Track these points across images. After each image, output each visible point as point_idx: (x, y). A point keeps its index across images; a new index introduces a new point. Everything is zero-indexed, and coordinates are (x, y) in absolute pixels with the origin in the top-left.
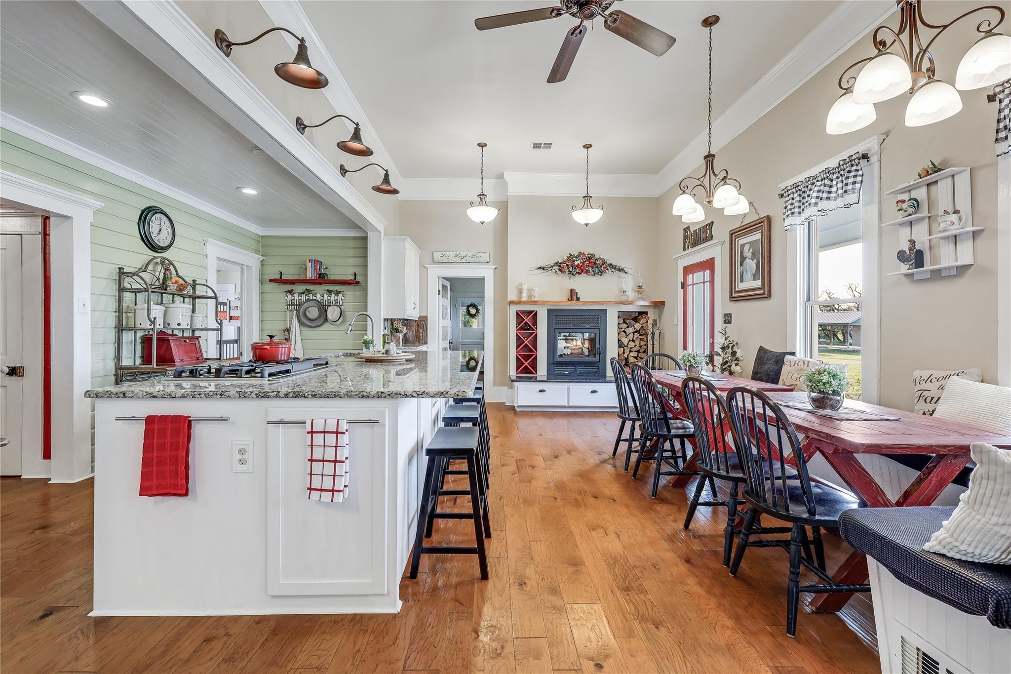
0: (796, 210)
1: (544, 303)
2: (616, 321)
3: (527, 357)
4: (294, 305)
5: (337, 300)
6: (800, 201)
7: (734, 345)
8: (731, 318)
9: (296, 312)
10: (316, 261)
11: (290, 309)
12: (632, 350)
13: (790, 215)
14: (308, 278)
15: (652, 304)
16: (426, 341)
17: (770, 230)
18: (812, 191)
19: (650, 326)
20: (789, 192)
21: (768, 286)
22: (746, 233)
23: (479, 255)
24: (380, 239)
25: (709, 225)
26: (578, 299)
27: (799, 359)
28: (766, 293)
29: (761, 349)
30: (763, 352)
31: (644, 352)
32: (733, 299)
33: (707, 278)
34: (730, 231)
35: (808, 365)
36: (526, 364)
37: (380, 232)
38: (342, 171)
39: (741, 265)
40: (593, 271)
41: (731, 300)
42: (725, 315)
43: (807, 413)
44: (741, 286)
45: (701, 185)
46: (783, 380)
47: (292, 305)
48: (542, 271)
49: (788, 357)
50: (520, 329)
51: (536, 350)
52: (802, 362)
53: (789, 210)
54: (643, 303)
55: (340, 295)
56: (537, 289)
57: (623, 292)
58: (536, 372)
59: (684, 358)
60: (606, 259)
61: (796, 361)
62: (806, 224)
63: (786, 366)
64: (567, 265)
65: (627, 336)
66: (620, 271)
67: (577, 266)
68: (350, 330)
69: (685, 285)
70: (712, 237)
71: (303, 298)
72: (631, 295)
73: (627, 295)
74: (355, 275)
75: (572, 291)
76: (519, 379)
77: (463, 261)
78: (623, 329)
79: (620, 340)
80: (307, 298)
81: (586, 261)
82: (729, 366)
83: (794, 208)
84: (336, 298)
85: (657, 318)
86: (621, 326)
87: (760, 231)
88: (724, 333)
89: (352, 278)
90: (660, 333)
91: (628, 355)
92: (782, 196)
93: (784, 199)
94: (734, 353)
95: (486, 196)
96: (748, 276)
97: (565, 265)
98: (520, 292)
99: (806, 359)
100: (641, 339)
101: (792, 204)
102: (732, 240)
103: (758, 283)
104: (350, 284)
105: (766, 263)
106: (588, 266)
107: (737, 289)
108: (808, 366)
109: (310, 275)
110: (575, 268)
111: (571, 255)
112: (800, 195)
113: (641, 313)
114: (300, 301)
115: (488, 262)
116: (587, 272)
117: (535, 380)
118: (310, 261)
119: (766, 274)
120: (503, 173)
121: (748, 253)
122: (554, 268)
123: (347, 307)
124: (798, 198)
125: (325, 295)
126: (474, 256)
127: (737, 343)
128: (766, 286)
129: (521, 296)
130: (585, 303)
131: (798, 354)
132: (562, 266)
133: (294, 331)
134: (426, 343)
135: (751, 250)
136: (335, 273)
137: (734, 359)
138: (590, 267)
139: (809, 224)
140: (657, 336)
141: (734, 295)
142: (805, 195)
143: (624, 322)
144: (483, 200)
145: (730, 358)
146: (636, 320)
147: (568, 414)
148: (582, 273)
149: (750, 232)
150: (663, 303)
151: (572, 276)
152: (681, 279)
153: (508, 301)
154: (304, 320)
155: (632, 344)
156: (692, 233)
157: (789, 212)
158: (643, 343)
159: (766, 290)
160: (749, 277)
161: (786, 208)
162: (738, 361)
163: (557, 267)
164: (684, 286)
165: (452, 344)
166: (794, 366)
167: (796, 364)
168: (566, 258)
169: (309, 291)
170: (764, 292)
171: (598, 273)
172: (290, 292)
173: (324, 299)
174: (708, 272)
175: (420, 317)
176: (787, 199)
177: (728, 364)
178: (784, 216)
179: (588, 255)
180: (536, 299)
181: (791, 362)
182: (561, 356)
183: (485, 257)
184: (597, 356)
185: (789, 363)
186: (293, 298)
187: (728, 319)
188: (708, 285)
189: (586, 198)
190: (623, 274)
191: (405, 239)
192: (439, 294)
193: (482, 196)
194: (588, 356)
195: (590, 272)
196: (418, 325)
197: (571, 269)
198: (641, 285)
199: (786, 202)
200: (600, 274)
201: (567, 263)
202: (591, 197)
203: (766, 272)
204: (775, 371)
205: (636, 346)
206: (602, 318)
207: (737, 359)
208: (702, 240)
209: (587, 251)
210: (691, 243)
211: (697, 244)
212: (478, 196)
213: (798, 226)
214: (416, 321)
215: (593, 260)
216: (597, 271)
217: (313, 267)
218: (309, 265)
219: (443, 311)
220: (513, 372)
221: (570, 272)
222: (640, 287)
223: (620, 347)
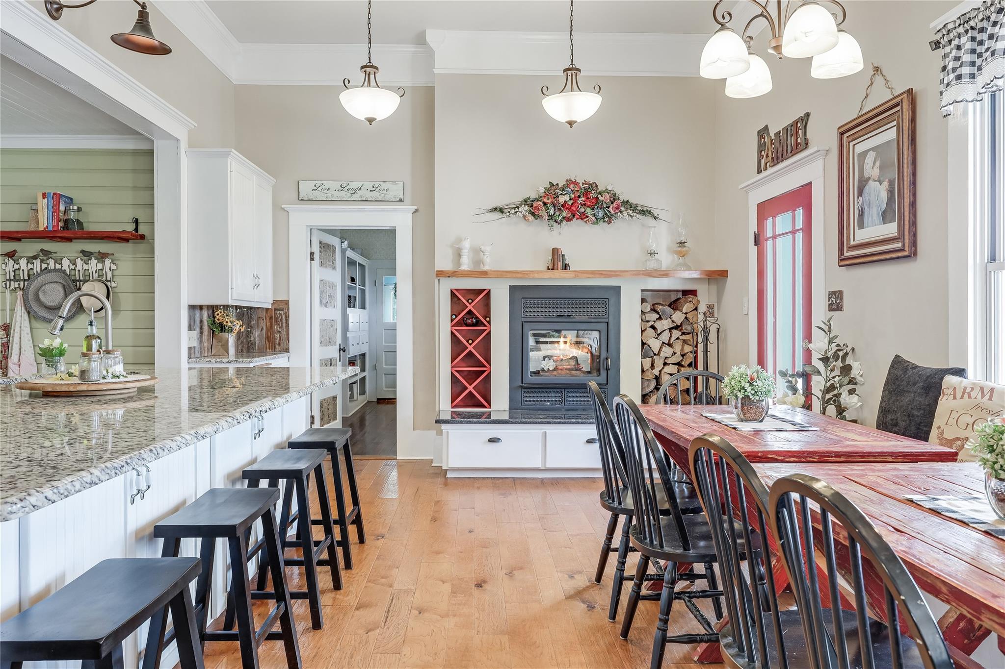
0: (966, 70)
1: (501, 275)
2: (638, 307)
3: (472, 377)
4: (19, 280)
5: (102, 270)
6: (973, 51)
7: (847, 354)
8: (841, 299)
9: (21, 292)
10: (58, 197)
11: (12, 287)
12: (668, 361)
13: (954, 82)
14: (41, 229)
15: (702, 276)
16: (286, 346)
17: (913, 120)
18: (998, 26)
19: (701, 317)
20: (951, 35)
21: (910, 233)
22: (869, 129)
23: (384, 186)
24: (178, 154)
25: (802, 119)
26: (566, 267)
27: (974, 384)
28: (907, 249)
29: (898, 362)
30: (901, 367)
31: (690, 365)
32: (845, 262)
33: (800, 224)
34: (839, 128)
35: (991, 396)
36: (470, 388)
37: (178, 140)
38: (49, 6)
39: (860, 193)
40: (594, 215)
41: (842, 263)
42: (832, 294)
43: (981, 537)
44: (861, 236)
45: (762, 15)
46: (939, 428)
47: (15, 280)
48: (497, 215)
49: (950, 380)
50: (458, 324)
51: (489, 363)
52: (977, 390)
53: (950, 71)
54: (687, 274)
55: (108, 262)
56: (487, 249)
57: (651, 254)
58: (490, 404)
59: (732, 383)
60: (618, 192)
61: (965, 388)
62: (987, 98)
63: (946, 397)
64: (545, 204)
65: (659, 335)
66: (644, 214)
67: (563, 206)
68: (59, 326)
69: (761, 239)
70: (807, 144)
71: (37, 266)
72: (666, 259)
73: (657, 260)
74: (136, 222)
75: (555, 251)
76: (457, 418)
77: (355, 197)
78: (651, 323)
79: (645, 344)
80: (44, 266)
81: (579, 197)
82: (835, 396)
83: (961, 66)
84: (100, 266)
85: (713, 301)
86: (648, 317)
87: (895, 123)
88: (826, 328)
89: (130, 228)
90: (718, 330)
91: (660, 371)
92: (937, 45)
93: (941, 52)
94: (846, 369)
95: (377, 68)
96: (873, 214)
97: (541, 203)
98: (459, 255)
99: (988, 383)
100: (684, 341)
101: (957, 59)
102: (842, 146)
103: (891, 229)
104: (127, 240)
105: (906, 187)
106: (585, 205)
107: (852, 243)
108: (990, 399)
109: (44, 222)
110: (560, 210)
111: (552, 185)
112: (973, 39)
113: (685, 293)
114: (31, 273)
115: (401, 200)
116: (583, 217)
117: (486, 419)
118: (44, 195)
119: (906, 209)
120: (425, 30)
121: (872, 169)
122: (520, 210)
123: (121, 284)
124: (969, 45)
125: (79, 261)
126: (374, 189)
127: (853, 349)
128: (907, 233)
129: (459, 264)
130: (578, 274)
131: (970, 373)
132: (535, 205)
133: (17, 329)
134: (287, 350)
135: (878, 164)
136: (96, 221)
137: (847, 380)
138: (588, 206)
139: (993, 97)
140: (713, 336)
141: (847, 254)
142: (984, 36)
143: (654, 310)
144: (372, 76)
145: (837, 379)
146: (674, 305)
147: (543, 483)
148: (574, 219)
149: (875, 126)
150: (723, 274)
151: (555, 224)
152: (753, 228)
153: (436, 270)
154: (36, 308)
155: (667, 351)
156: (773, 137)
157: (952, 76)
158: (688, 349)
159: (907, 241)
160: (875, 218)
161: (944, 68)
162: (856, 384)
163: (526, 208)
164: (758, 240)
165: (344, 351)
166: (962, 398)
167: (966, 395)
168: (542, 190)
169: (46, 253)
170: (904, 245)
171: (604, 218)
172: (11, 255)
173: (77, 269)
174: (800, 212)
175: (275, 302)
176: (948, 49)
177: (836, 392)
178: (942, 87)
179: (583, 184)
180: (486, 268)
181: (955, 388)
182: (537, 373)
183: (396, 191)
184: (603, 373)
185: (950, 391)
186: (17, 267)
187: (836, 302)
188: (800, 236)
189: (569, 73)
190: (649, 220)
191: (227, 154)
192: (312, 259)
193: (369, 69)
194: (589, 372)
195: (587, 217)
196: (271, 318)
197: (552, 212)
198: (683, 239)
199: (945, 56)
200: (606, 219)
201: (546, 200)
202: (579, 70)
203: (906, 204)
204: (923, 407)
205: (674, 353)
206: (612, 302)
207: (852, 381)
208: (789, 149)
209: (583, 176)
210: (770, 158)
211: (780, 159)
212: (362, 67)
213: (971, 105)
214: (267, 309)
215: (593, 194)
216: (600, 214)
217: (50, 207)
218: (42, 203)
219: (321, 293)
220: (445, 405)
221: (551, 217)
222: (682, 244)
223: (644, 356)
